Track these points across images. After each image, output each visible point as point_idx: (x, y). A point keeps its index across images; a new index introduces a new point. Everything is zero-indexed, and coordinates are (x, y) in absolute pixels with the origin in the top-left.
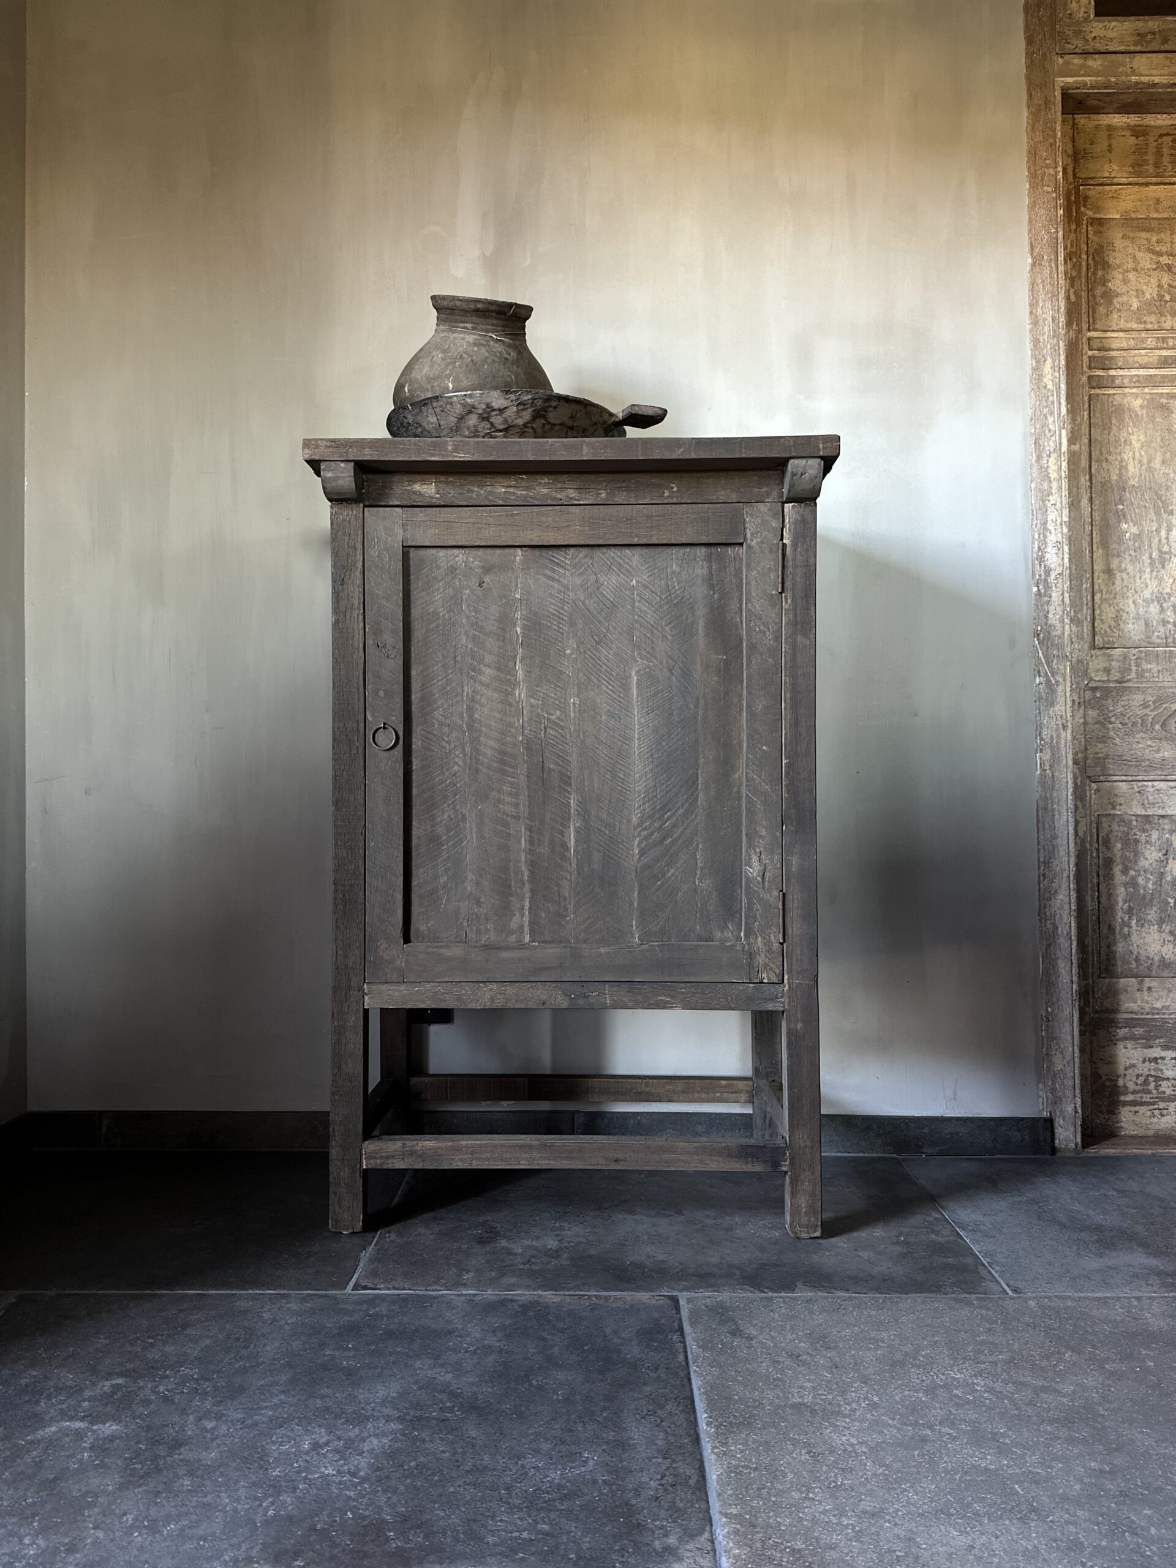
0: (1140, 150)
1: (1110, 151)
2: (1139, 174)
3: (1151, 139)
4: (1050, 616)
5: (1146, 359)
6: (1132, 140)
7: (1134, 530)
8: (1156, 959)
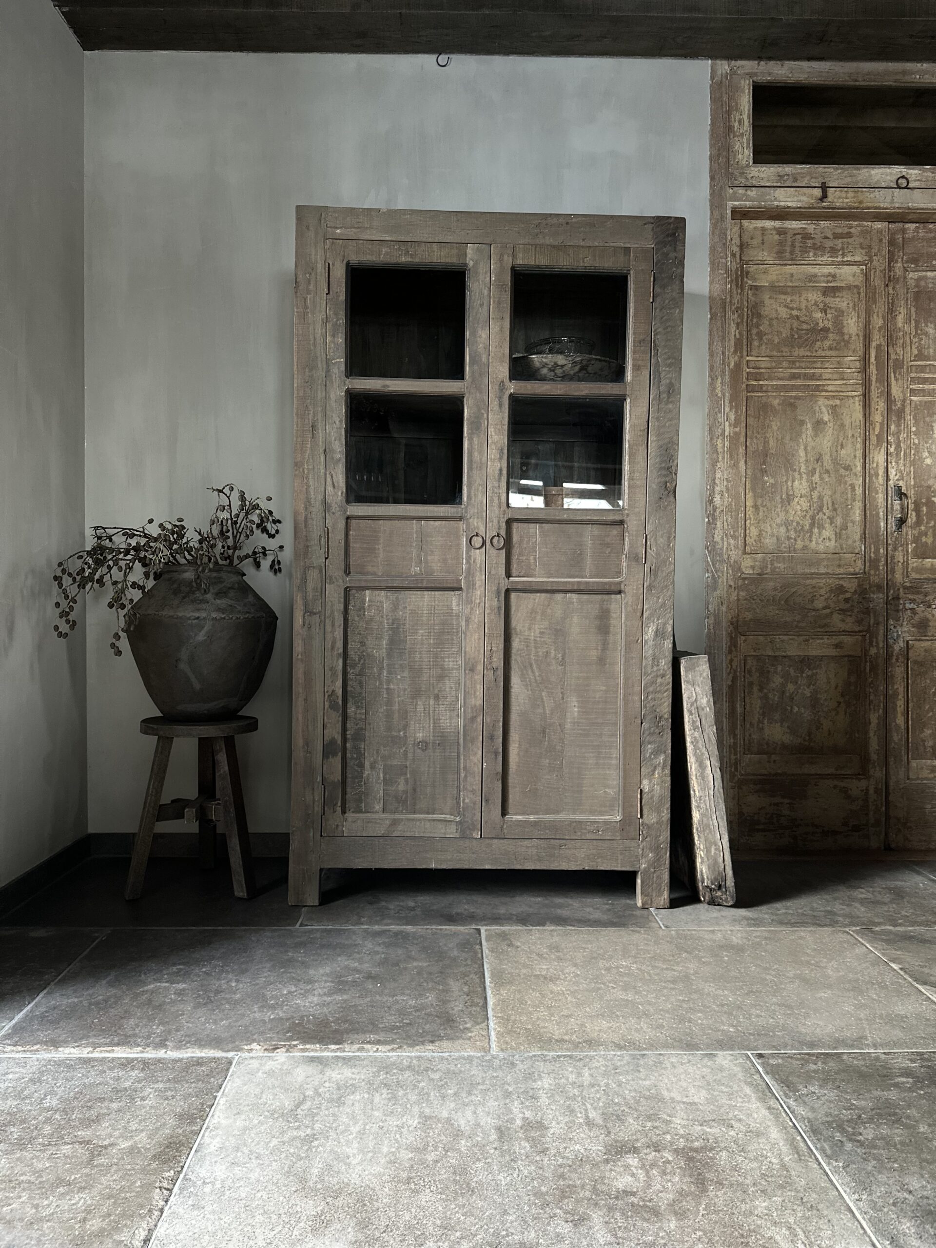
0: (781, 243)
1: (763, 243)
2: (780, 258)
3: (789, 236)
4: (716, 536)
5: (782, 375)
6: (777, 237)
7: (772, 481)
8: (779, 743)
